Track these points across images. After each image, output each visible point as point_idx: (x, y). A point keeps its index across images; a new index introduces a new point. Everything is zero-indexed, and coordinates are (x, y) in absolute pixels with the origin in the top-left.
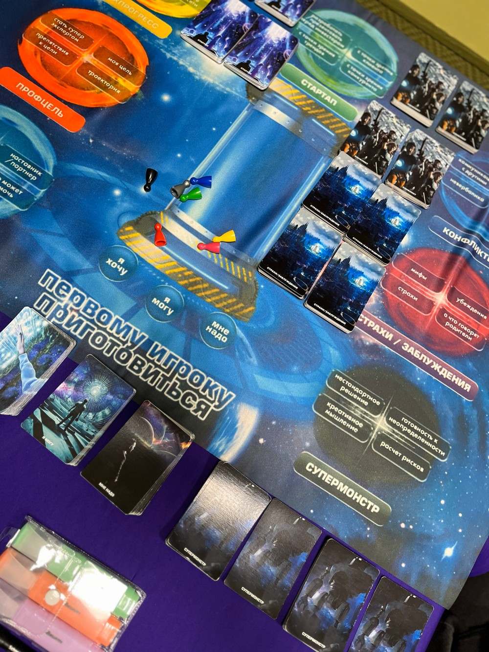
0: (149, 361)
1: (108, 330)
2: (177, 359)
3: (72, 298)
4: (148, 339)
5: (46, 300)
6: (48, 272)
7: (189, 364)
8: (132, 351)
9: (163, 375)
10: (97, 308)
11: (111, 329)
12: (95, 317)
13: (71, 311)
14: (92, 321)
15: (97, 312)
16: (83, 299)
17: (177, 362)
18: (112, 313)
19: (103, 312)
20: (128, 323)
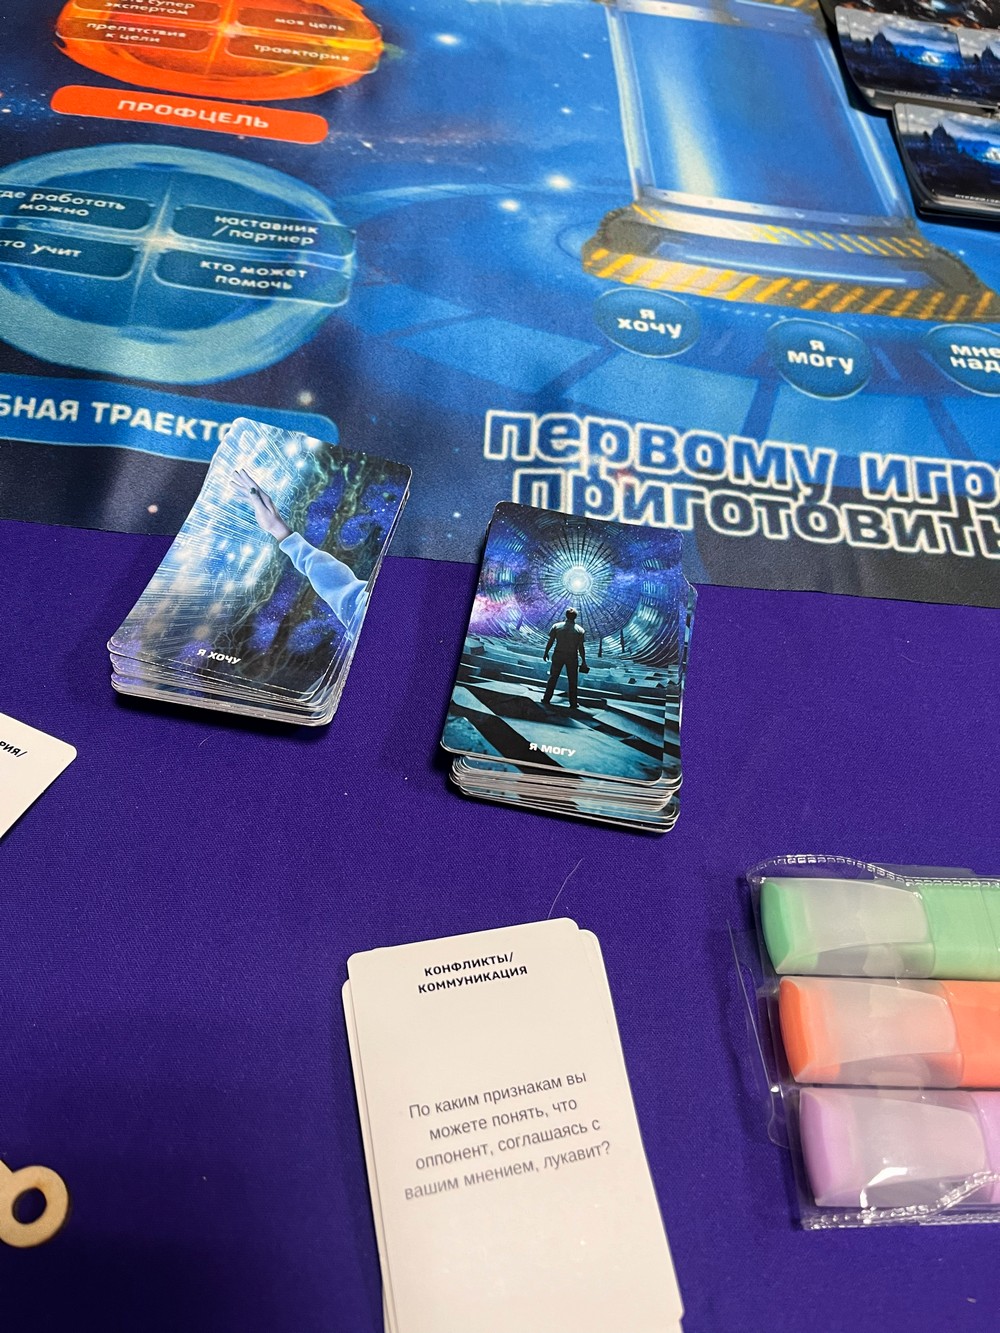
0: (883, 505)
1: (734, 481)
2: (941, 468)
3: (594, 447)
4: (841, 460)
5: (535, 486)
6: (495, 420)
7: (978, 464)
8: (824, 502)
9: (943, 520)
10: (670, 441)
11: (739, 474)
12: (682, 466)
13: (616, 478)
14: (681, 477)
15: (679, 449)
16: (622, 436)
17: (948, 474)
18: (718, 437)
19: (692, 445)
20: (768, 443)
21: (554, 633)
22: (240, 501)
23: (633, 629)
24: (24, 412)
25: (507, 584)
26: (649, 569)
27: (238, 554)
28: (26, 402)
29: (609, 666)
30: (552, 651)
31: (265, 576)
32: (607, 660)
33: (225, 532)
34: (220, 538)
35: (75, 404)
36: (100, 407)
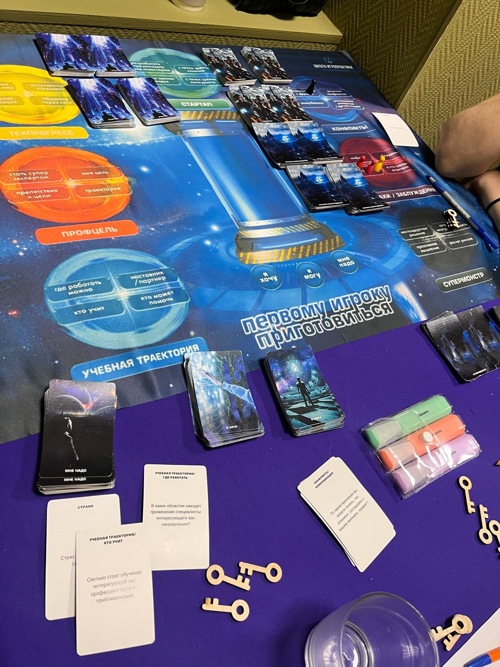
0: (339, 313)
1: (305, 319)
2: (347, 298)
3: (271, 322)
4: (325, 303)
5: (262, 338)
6: (243, 322)
7: (355, 294)
8: (326, 317)
9: (353, 313)
10: (287, 312)
11: (306, 317)
12: (292, 319)
13: (279, 329)
14: (294, 323)
15: (290, 315)
16: (276, 315)
17: (349, 299)
18: (297, 307)
19: (292, 311)
20: (309, 305)
21: (298, 386)
22: (204, 378)
23: (313, 377)
24: (116, 369)
25: (280, 376)
26: (308, 358)
27: (214, 395)
28: (115, 365)
29: (314, 390)
30: (300, 391)
31: (225, 399)
32: (312, 389)
33: (207, 389)
34: (207, 392)
35: (131, 360)
36: (139, 358)
